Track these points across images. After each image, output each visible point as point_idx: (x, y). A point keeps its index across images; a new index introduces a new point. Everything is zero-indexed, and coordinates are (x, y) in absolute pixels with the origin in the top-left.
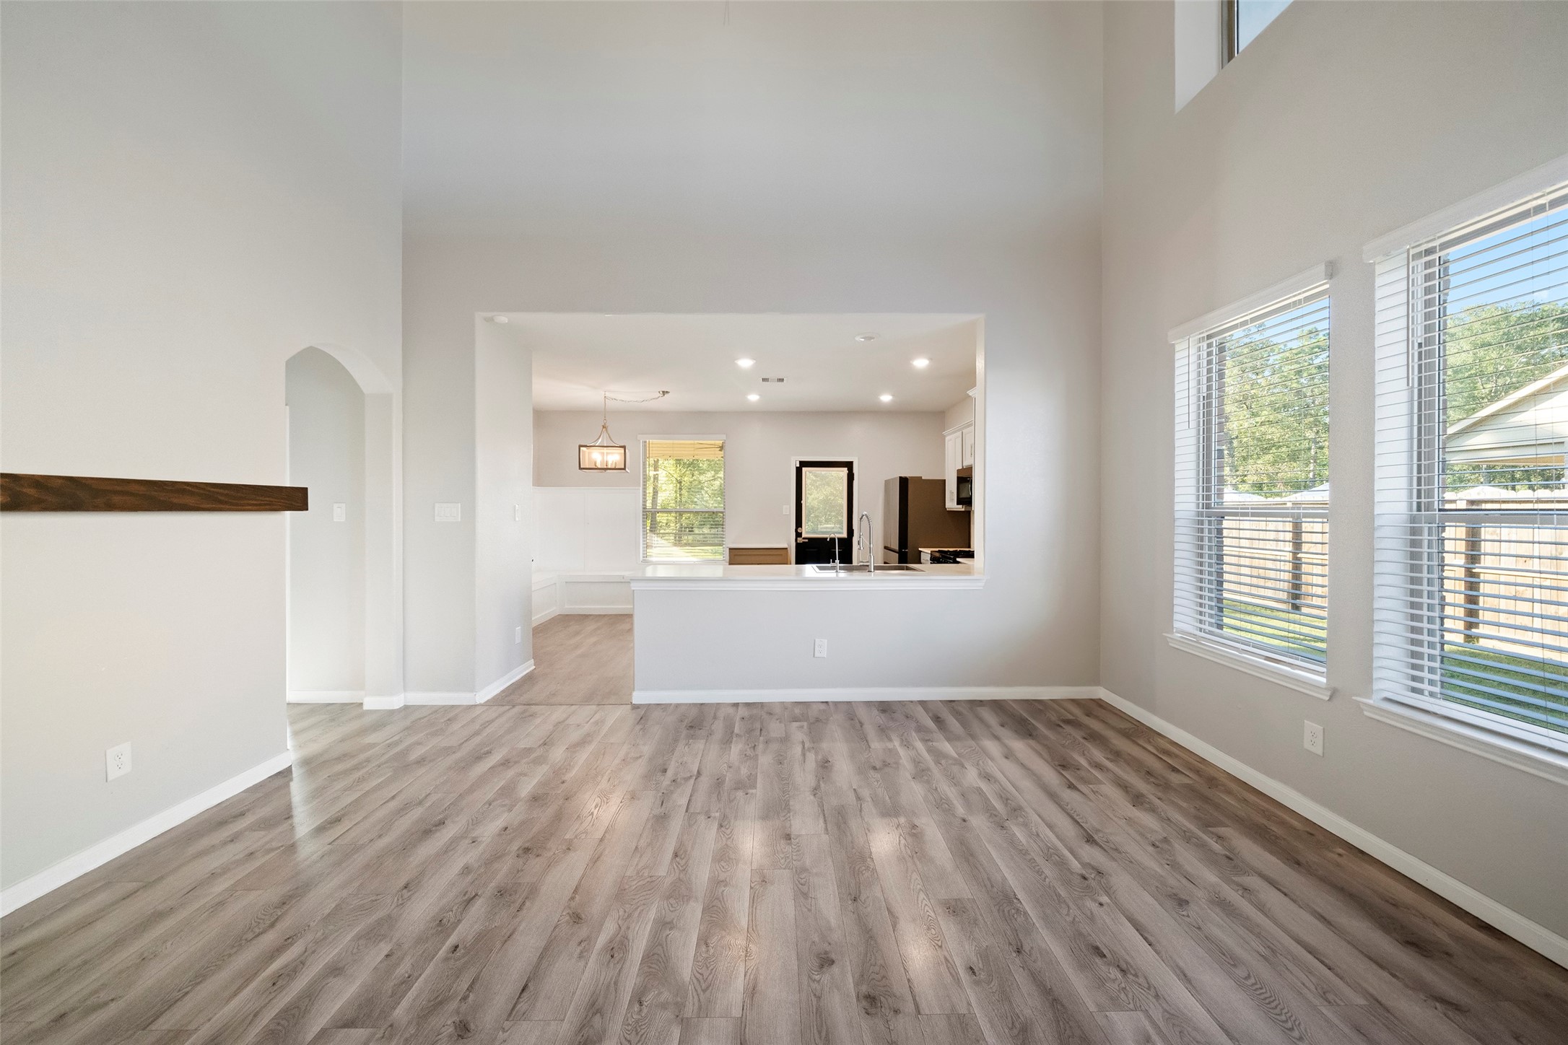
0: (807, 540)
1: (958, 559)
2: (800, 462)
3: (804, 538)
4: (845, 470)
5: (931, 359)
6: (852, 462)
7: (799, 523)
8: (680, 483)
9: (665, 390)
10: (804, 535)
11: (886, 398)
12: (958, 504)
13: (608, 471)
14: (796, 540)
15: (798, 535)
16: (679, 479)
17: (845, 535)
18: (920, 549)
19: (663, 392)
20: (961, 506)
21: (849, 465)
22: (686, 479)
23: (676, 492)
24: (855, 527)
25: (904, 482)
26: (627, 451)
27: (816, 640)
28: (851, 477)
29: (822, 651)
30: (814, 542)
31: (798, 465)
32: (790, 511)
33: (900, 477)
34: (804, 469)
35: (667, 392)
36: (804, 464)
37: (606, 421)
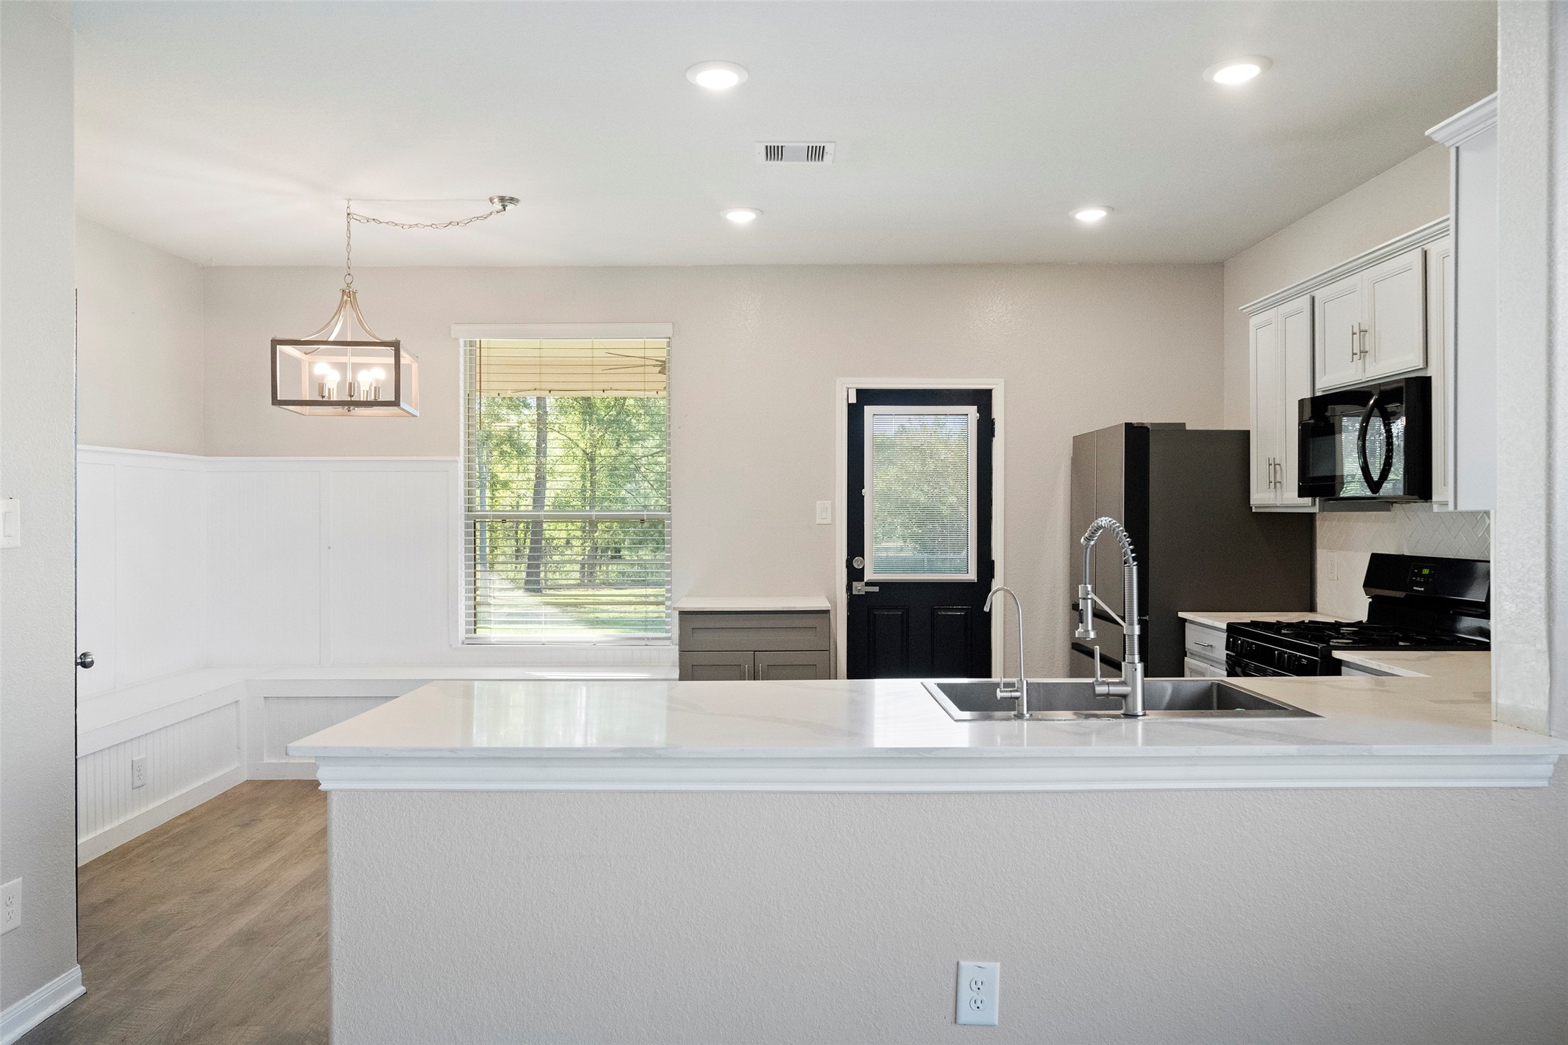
0: (876, 589)
2: (859, 392)
3: (868, 584)
4: (972, 411)
5: (1268, 62)
6: (988, 392)
7: (856, 545)
8: (592, 460)
9: (508, 194)
10: (868, 576)
12: (1302, 494)
14: (849, 588)
15: (855, 574)
16: (589, 451)
17: (971, 574)
18: (1181, 615)
19: (502, 199)
20: (1308, 500)
21: (982, 399)
22: (603, 452)
23: (583, 477)
24: (997, 554)
25: (1137, 437)
26: (402, 353)
27: (962, 963)
28: (986, 429)
29: (986, 1003)
30: (895, 594)
31: (853, 400)
32: (832, 517)
33: (1129, 426)
34: (869, 410)
35: (512, 200)
36: (867, 397)
37: (354, 287)
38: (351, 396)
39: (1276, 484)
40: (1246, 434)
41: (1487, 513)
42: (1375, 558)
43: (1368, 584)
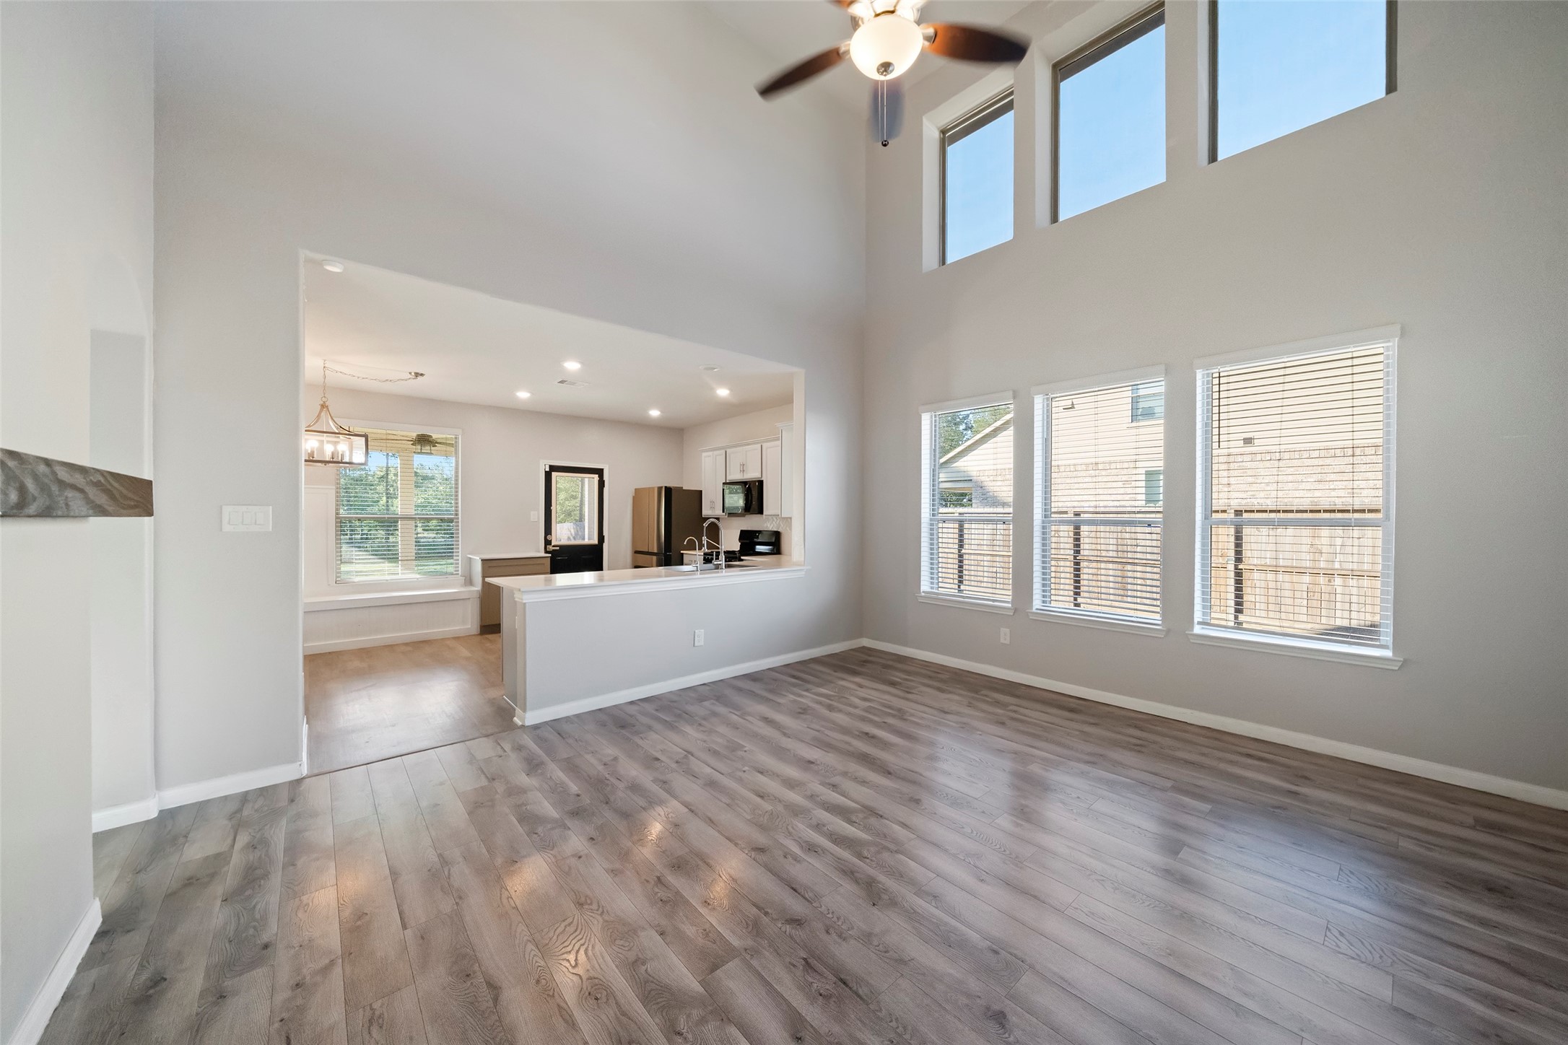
0: (558, 548)
1: (742, 558)
2: (550, 466)
3: (553, 546)
4: (596, 477)
6: (602, 470)
7: (548, 531)
9: (420, 373)
10: (554, 542)
11: (655, 413)
13: (330, 464)
14: (546, 548)
15: (548, 542)
17: (595, 541)
19: (417, 374)
21: (600, 473)
24: (605, 533)
28: (601, 484)
29: (700, 641)
30: (565, 549)
31: (548, 469)
32: (538, 518)
33: (665, 487)
34: (554, 474)
35: (422, 375)
36: (553, 468)
37: (327, 404)
38: (333, 458)
39: (712, 508)
40: (701, 491)
41: (791, 518)
42: (742, 531)
43: (740, 539)
